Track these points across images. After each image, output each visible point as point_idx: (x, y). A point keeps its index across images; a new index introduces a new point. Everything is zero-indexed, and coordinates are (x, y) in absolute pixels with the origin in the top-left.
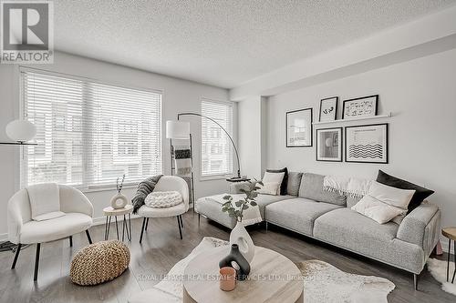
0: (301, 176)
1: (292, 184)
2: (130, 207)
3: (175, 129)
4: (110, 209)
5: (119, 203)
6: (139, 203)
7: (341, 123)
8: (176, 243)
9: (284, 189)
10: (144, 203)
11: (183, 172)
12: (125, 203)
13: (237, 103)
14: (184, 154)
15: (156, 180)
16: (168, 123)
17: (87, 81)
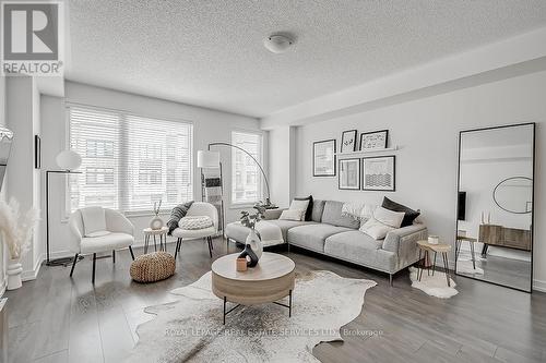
0: (324, 203)
1: (316, 211)
2: (166, 228)
3: (206, 159)
4: (149, 230)
5: (157, 224)
6: (174, 226)
7: (359, 154)
8: (207, 260)
9: (308, 216)
10: (177, 226)
11: (213, 199)
12: (162, 225)
13: (268, 132)
14: (214, 183)
15: (188, 206)
16: (199, 152)
17: (123, 113)
